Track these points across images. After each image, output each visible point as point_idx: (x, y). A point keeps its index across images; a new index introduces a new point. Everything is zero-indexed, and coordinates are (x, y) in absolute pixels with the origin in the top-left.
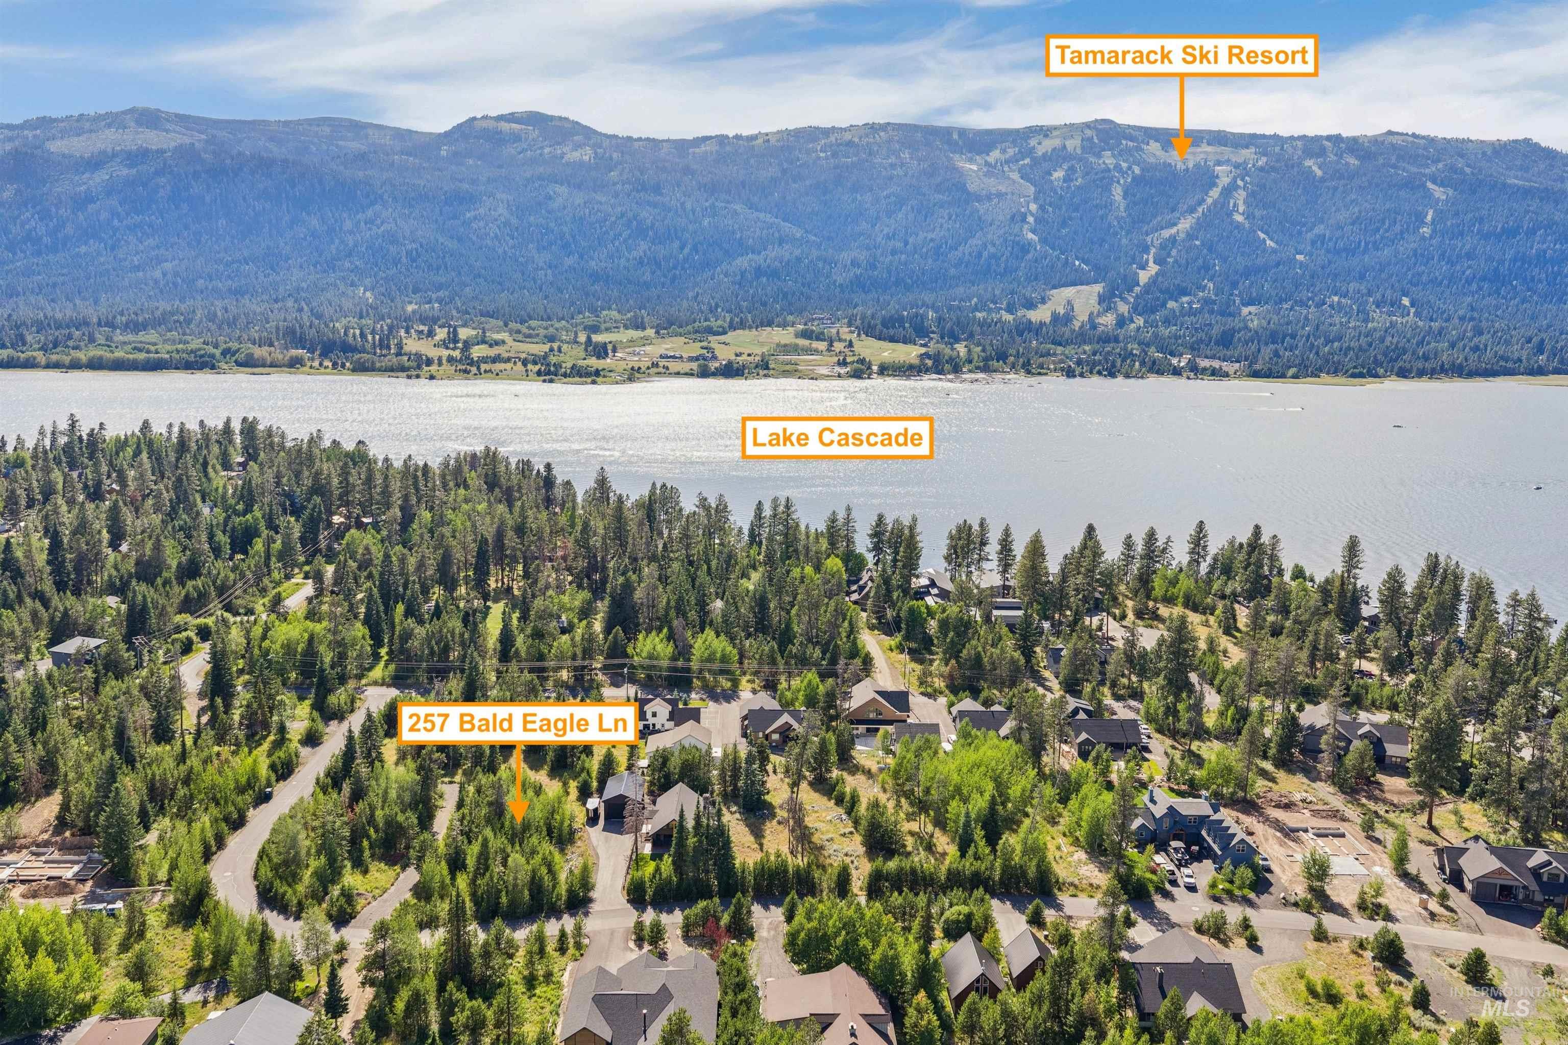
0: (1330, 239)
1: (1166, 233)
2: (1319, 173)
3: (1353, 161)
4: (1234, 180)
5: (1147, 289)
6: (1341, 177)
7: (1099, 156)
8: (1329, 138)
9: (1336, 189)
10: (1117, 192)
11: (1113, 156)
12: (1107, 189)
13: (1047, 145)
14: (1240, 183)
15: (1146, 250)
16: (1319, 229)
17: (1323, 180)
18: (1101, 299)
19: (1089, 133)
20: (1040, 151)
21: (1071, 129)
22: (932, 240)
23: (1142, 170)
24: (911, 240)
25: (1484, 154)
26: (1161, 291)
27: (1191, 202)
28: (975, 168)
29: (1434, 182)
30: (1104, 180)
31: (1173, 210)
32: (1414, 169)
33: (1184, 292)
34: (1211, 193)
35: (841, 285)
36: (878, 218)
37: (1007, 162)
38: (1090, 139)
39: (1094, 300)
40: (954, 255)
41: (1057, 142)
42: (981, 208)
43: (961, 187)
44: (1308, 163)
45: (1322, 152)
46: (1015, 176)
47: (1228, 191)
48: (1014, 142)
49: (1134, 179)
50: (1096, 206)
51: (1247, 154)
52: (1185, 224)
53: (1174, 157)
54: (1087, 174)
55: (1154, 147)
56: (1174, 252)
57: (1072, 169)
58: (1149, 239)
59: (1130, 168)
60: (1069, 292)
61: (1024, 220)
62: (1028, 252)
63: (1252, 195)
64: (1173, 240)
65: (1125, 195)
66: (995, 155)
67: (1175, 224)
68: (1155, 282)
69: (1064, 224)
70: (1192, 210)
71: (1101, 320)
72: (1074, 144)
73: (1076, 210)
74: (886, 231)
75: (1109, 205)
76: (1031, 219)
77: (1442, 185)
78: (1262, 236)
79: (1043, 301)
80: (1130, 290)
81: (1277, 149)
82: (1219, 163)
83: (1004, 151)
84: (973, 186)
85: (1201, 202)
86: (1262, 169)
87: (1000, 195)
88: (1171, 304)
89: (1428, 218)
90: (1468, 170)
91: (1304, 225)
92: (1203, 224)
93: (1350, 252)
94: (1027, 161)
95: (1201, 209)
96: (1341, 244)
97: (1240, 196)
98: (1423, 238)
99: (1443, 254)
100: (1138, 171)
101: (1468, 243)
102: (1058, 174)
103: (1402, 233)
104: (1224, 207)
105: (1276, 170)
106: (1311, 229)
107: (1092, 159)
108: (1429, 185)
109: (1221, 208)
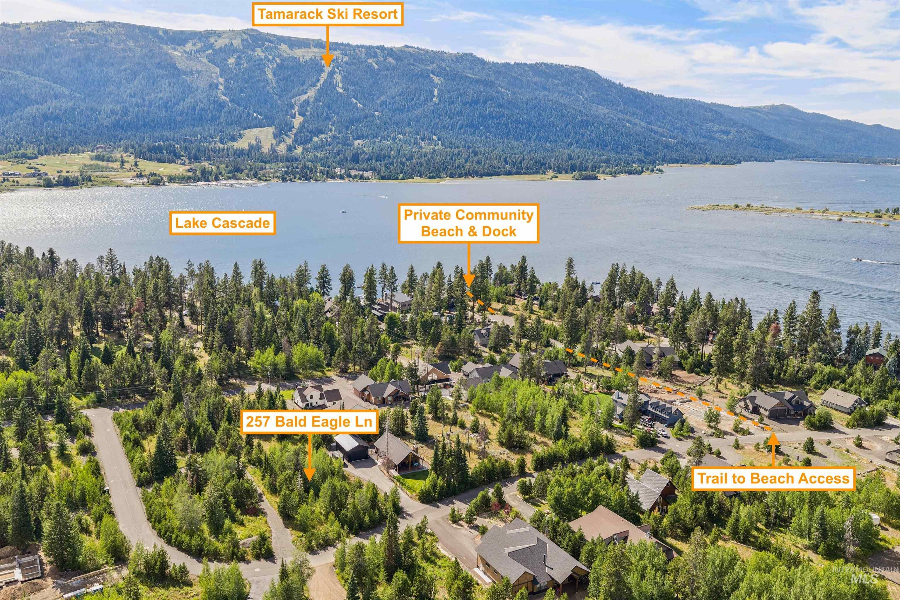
0: (390, 104)
1: (303, 98)
2: (376, 67)
3: (391, 60)
4: (334, 68)
5: (301, 130)
6: (388, 70)
7: (254, 51)
8: (378, 47)
9: (387, 76)
10: (269, 74)
11: (263, 51)
12: (263, 71)
13: (220, 43)
14: (337, 70)
15: (292, 107)
16: (382, 98)
17: (379, 71)
18: (275, 136)
19: (245, 37)
20: (217, 46)
21: (234, 33)
22: (161, 98)
23: (281, 60)
24: (146, 98)
25: (452, 60)
26: (308, 131)
27: (313, 81)
28: (179, 53)
29: (434, 74)
30: (260, 65)
31: (303, 85)
32: (423, 67)
33: (321, 132)
34: (322, 75)
37: (198, 51)
38: (246, 40)
39: (271, 136)
40: (177, 108)
41: (227, 41)
42: (188, 79)
43: (173, 65)
44: (370, 61)
45: (375, 55)
46: (205, 60)
47: (331, 75)
48: (200, 39)
49: (277, 65)
50: (259, 81)
51: (336, 54)
52: (312, 93)
53: (299, 53)
54: (249, 61)
55: (284, 47)
56: (309, 109)
57: (239, 57)
58: (293, 101)
59: (274, 59)
60: (255, 132)
61: (217, 87)
62: (224, 107)
63: (344, 78)
64: (307, 102)
65: (274, 74)
66: (188, 46)
67: (306, 93)
68: (304, 126)
69: (242, 91)
70: (314, 85)
71: (277, 148)
72: (237, 43)
73: (247, 82)
75: (266, 80)
76: (220, 87)
77: (438, 76)
78: (355, 101)
79: (241, 137)
80: (290, 131)
81: (352, 52)
82: (322, 58)
83: (194, 44)
84: (180, 65)
85: (318, 80)
86: (346, 63)
87: (197, 71)
88: (315, 139)
89: (436, 93)
90: (448, 68)
91: (374, 95)
92: (321, 93)
93: (401, 110)
94: (210, 51)
95: (318, 85)
96: (395, 106)
97: (338, 78)
98: (435, 104)
99: (446, 113)
100: (278, 61)
101: (457, 107)
102: (231, 61)
103: (425, 101)
104: (330, 83)
105: (354, 64)
106: (378, 98)
107: (250, 52)
108: (431, 75)
109: (329, 84)
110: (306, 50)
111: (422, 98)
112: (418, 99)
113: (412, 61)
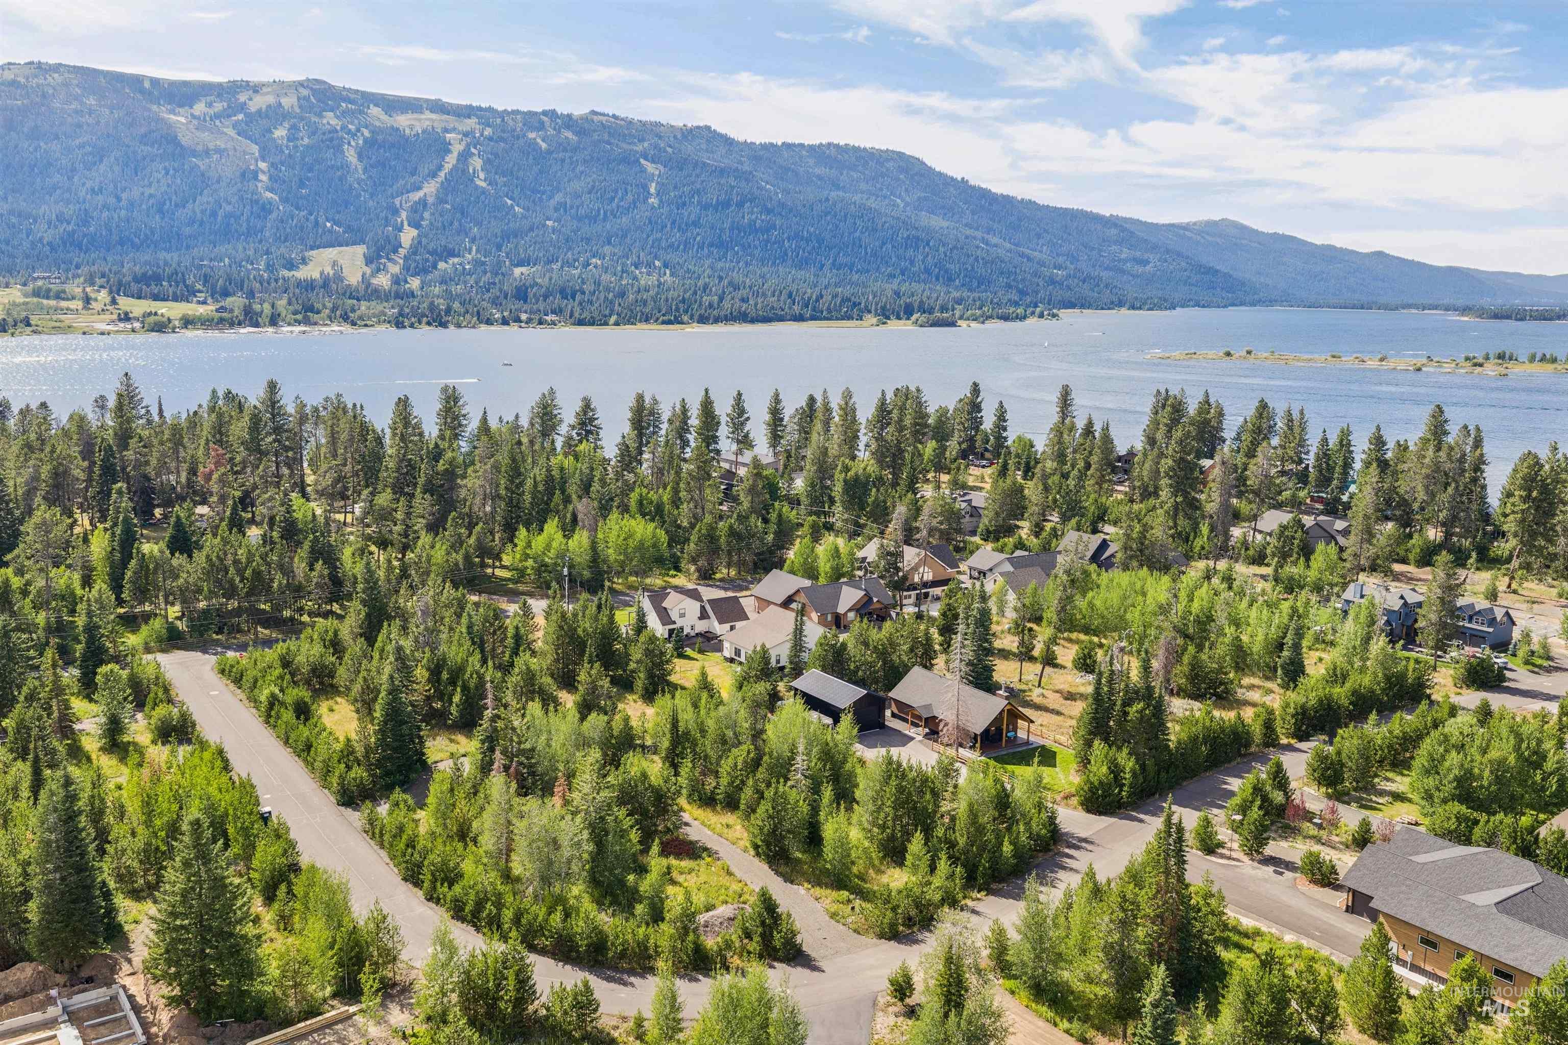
0: (572, 207)
1: (416, 196)
2: (544, 146)
3: (569, 135)
4: (468, 145)
5: (415, 249)
6: (565, 150)
7: (321, 116)
8: (545, 113)
9: (563, 161)
10: (351, 156)
11: (337, 117)
12: (339, 149)
13: (258, 103)
14: (473, 150)
15: (396, 212)
16: (558, 197)
17: (549, 152)
18: (369, 261)
19: (305, 92)
20: (253, 107)
21: (281, 87)
22: (151, 196)
23: (372, 132)
24: (124, 196)
25: (675, 137)
26: (429, 252)
27: (432, 167)
28: (183, 120)
29: (646, 159)
30: (333, 141)
31: (413, 174)
32: (625, 146)
33: (452, 254)
34: (447, 159)
35: (50, 244)
36: (73, 170)
37: (217, 116)
38: (307, 99)
39: (360, 261)
40: (182, 214)
41: (271, 99)
42: (202, 164)
43: (173, 140)
44: (531, 135)
45: (541, 127)
46: (231, 132)
47: (464, 156)
48: (219, 95)
49: (366, 141)
50: (332, 167)
51: (471, 123)
52: (430, 189)
53: (403, 121)
54: (314, 133)
55: (375, 111)
56: (426, 215)
57: (293, 127)
58: (397, 202)
59: (358, 130)
60: (331, 253)
61: (256, 178)
62: (270, 212)
63: (487, 162)
64: (423, 203)
65: (360, 157)
66: (199, 108)
67: (419, 188)
68: (420, 243)
69: (302, 185)
70: (434, 175)
71: (374, 281)
72: (289, 102)
73: (310, 170)
74: (89, 184)
75: (346, 166)
76: (262, 177)
77: (653, 162)
78: (509, 202)
79: (304, 261)
80: (395, 251)
81: (499, 121)
82: (446, 130)
83: (210, 105)
84: (185, 139)
85: (440, 167)
86: (490, 139)
87: (218, 151)
88: (441, 265)
89: (652, 190)
90: (669, 150)
91: (544, 193)
92: (448, 188)
93: (593, 219)
94: (241, 117)
95: (442, 174)
96: (582, 212)
97: (476, 163)
98: (653, 208)
99: (674, 223)
100: (367, 133)
101: (693, 211)
102: (280, 133)
103: (634, 202)
104: (463, 171)
105: (502, 139)
106: (551, 198)
107: (314, 119)
108: (642, 161)
109: (461, 173)
110: (415, 116)
111: (630, 197)
112: (622, 200)
113: (606, 137)
